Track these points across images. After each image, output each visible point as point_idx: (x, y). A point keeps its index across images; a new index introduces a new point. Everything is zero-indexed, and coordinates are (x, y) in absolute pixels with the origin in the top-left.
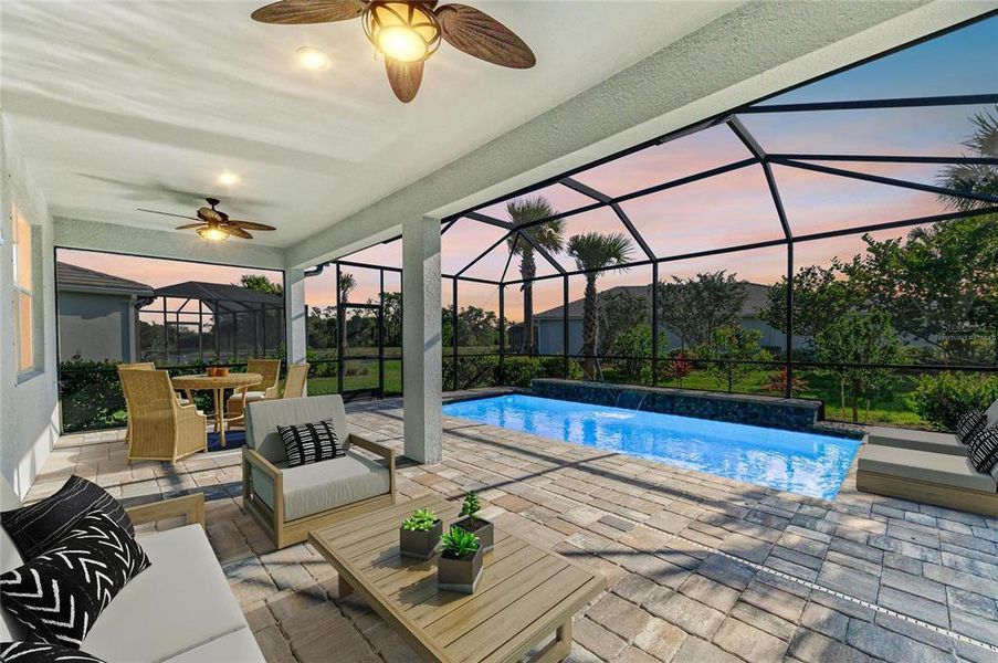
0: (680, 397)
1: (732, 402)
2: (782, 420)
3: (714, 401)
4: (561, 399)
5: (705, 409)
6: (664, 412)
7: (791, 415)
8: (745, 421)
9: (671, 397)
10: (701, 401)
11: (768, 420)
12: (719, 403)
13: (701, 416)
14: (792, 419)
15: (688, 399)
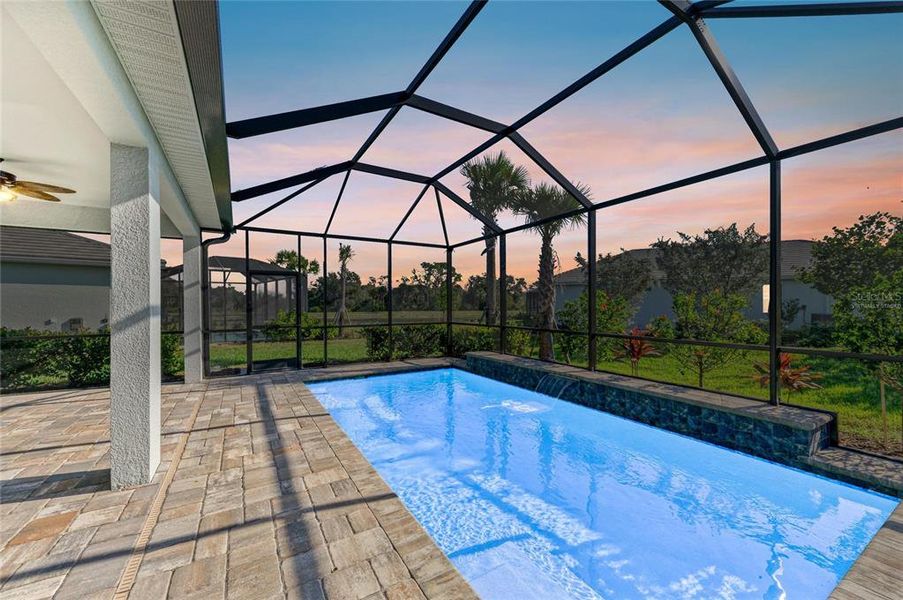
0: (612, 388)
1: (680, 404)
2: (754, 440)
3: (655, 400)
4: (491, 378)
5: (644, 410)
6: (593, 406)
7: (770, 435)
8: (697, 434)
9: (601, 388)
10: (638, 397)
11: (733, 437)
12: (662, 403)
13: (637, 419)
14: (771, 442)
15: (621, 392)
